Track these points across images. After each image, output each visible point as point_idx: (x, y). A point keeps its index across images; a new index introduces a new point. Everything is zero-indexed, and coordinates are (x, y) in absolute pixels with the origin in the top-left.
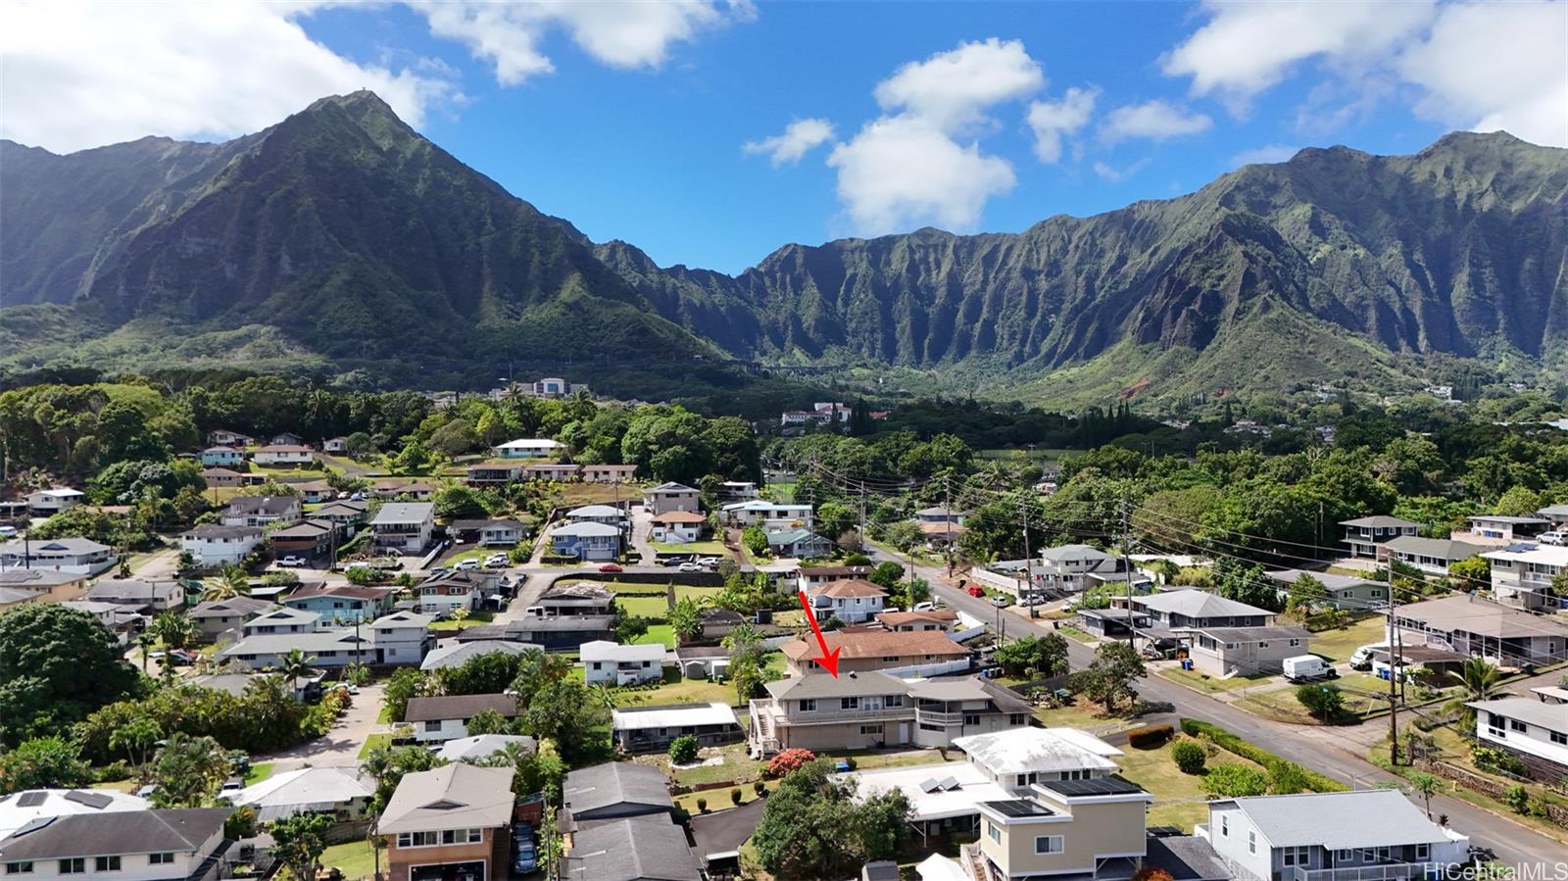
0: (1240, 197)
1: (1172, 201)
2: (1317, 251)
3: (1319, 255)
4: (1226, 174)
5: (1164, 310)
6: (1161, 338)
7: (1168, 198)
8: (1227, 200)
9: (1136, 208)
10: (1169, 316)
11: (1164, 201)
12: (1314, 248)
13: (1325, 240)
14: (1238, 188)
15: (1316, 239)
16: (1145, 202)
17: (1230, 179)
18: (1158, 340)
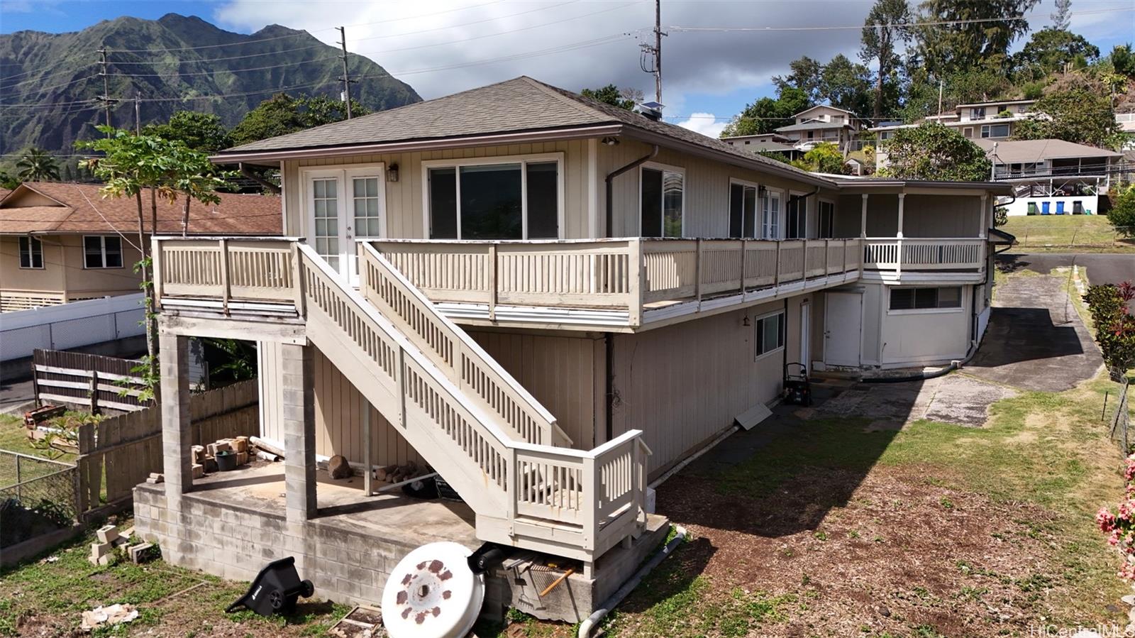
0: (120, 41)
1: (58, 35)
2: (187, 93)
3: (188, 97)
4: (107, 21)
5: (64, 122)
6: (63, 147)
7: (54, 33)
8: (109, 41)
9: (23, 35)
10: (68, 128)
11: (51, 35)
12: (184, 91)
13: (192, 86)
14: (118, 33)
15: (185, 85)
16: (32, 32)
17: (111, 25)
18: (60, 148)
